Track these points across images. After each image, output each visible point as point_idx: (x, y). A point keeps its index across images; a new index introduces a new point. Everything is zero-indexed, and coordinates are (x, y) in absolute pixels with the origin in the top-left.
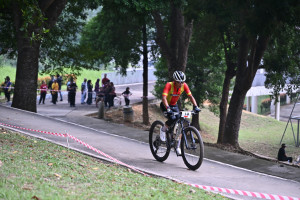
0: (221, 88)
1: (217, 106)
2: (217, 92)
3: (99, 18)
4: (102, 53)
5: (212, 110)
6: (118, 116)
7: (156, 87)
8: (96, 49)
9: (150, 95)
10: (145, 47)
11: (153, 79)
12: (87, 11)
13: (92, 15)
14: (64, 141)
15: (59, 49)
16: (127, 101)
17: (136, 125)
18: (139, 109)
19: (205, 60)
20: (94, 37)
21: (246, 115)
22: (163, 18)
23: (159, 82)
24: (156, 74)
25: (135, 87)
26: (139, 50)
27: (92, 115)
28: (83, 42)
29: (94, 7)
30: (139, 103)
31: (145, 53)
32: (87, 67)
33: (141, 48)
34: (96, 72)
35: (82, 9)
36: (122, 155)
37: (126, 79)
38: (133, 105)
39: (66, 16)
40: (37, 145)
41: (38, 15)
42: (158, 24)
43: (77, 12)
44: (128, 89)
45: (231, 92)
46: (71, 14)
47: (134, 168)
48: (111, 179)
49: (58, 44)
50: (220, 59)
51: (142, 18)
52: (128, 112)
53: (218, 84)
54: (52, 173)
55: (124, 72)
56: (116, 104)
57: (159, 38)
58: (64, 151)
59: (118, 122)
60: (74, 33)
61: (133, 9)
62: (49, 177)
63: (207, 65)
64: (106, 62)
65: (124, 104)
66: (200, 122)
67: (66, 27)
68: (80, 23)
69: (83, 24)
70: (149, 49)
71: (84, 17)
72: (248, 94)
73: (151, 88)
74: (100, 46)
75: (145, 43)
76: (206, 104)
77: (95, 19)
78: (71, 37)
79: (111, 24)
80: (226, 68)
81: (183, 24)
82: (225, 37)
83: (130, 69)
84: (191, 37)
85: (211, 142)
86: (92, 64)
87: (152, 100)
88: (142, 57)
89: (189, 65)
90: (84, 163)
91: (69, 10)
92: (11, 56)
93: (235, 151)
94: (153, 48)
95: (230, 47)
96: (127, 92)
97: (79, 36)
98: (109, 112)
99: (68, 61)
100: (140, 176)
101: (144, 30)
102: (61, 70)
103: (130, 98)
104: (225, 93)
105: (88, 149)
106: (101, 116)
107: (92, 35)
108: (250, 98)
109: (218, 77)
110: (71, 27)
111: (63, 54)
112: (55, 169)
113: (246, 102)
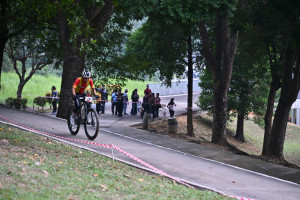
0: (266, 100)
1: (262, 118)
2: (262, 104)
3: (144, 29)
4: (147, 64)
5: (257, 122)
6: (163, 127)
7: (201, 98)
8: (141, 60)
9: (195, 106)
10: (190, 58)
11: (197, 90)
12: (132, 22)
13: (137, 25)
14: (109, 151)
15: (105, 60)
16: (172, 112)
17: (181, 136)
18: (183, 120)
19: (250, 71)
20: (139, 47)
21: (291, 127)
22: (208, 29)
23: (204, 93)
24: (200, 85)
25: (180, 99)
26: (184, 61)
27: (136, 125)
28: (128, 53)
29: (139, 18)
30: (184, 114)
31: (190, 64)
32: (132, 78)
33: (186, 59)
34: (141, 82)
35: (127, 20)
36: (166, 166)
37: (170, 90)
38: (177, 116)
39: (112, 26)
40: (83, 156)
41: (85, 26)
42: (204, 35)
43: (122, 23)
44: (172, 99)
45: (276, 104)
46: (116, 24)
47: (178, 180)
48: (156, 191)
49: (103, 54)
50: (265, 70)
51: (187, 29)
52: (173, 123)
53: (264, 96)
54: (98, 184)
55: (169, 84)
56: (160, 115)
57: (204, 49)
58: (109, 162)
59: (162, 133)
60: (119, 44)
61: (178, 20)
62: (95, 188)
63: (252, 77)
64: (151, 73)
65: (168, 115)
66: (245, 134)
67: (112, 38)
68: (125, 34)
69: (129, 35)
70: (194, 60)
71: (129, 28)
72: (293, 106)
73: (196, 99)
74: (145, 56)
75: (190, 54)
76: (251, 116)
77: (140, 30)
78: (117, 48)
79: (156, 35)
80: (271, 80)
81: (229, 35)
82: (271, 48)
83: (175, 80)
84: (236, 49)
85: (255, 154)
86: (137, 75)
87: (196, 111)
88: (187, 68)
89: (234, 77)
90: (129, 174)
91: (115, 21)
92: (57, 67)
93: (280, 164)
94: (198, 58)
95: (275, 59)
96: (172, 103)
97: (124, 47)
98: (154, 123)
99: (113, 72)
100: (185, 188)
101: (189, 41)
102: (106, 80)
103: (175, 109)
104: (270, 105)
105: (132, 161)
106: (145, 127)
107: (138, 46)
108: (295, 110)
109: (263, 89)
110: (116, 37)
111: (108, 64)
112: (100, 181)
113: (291, 115)
